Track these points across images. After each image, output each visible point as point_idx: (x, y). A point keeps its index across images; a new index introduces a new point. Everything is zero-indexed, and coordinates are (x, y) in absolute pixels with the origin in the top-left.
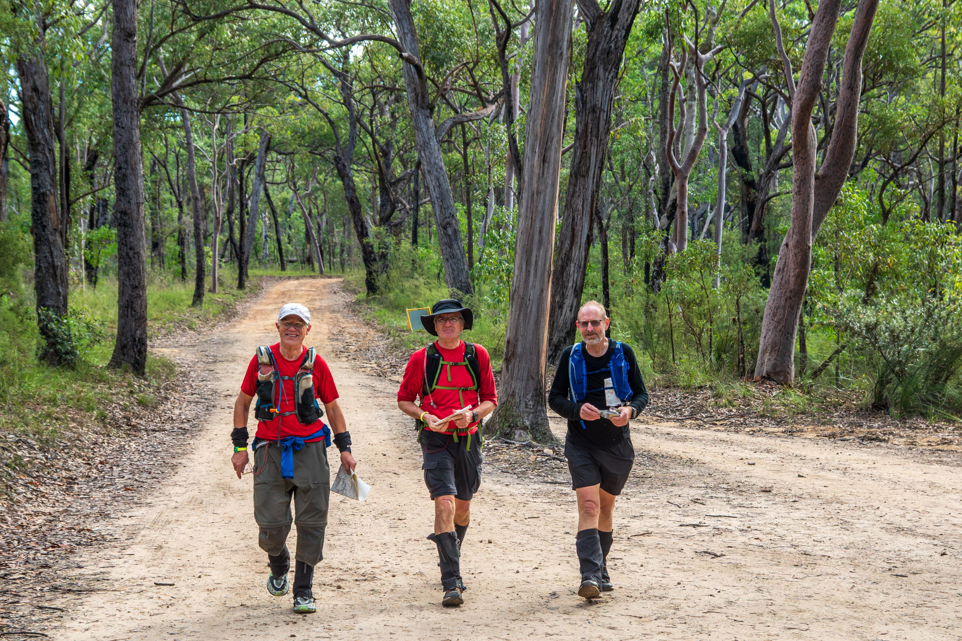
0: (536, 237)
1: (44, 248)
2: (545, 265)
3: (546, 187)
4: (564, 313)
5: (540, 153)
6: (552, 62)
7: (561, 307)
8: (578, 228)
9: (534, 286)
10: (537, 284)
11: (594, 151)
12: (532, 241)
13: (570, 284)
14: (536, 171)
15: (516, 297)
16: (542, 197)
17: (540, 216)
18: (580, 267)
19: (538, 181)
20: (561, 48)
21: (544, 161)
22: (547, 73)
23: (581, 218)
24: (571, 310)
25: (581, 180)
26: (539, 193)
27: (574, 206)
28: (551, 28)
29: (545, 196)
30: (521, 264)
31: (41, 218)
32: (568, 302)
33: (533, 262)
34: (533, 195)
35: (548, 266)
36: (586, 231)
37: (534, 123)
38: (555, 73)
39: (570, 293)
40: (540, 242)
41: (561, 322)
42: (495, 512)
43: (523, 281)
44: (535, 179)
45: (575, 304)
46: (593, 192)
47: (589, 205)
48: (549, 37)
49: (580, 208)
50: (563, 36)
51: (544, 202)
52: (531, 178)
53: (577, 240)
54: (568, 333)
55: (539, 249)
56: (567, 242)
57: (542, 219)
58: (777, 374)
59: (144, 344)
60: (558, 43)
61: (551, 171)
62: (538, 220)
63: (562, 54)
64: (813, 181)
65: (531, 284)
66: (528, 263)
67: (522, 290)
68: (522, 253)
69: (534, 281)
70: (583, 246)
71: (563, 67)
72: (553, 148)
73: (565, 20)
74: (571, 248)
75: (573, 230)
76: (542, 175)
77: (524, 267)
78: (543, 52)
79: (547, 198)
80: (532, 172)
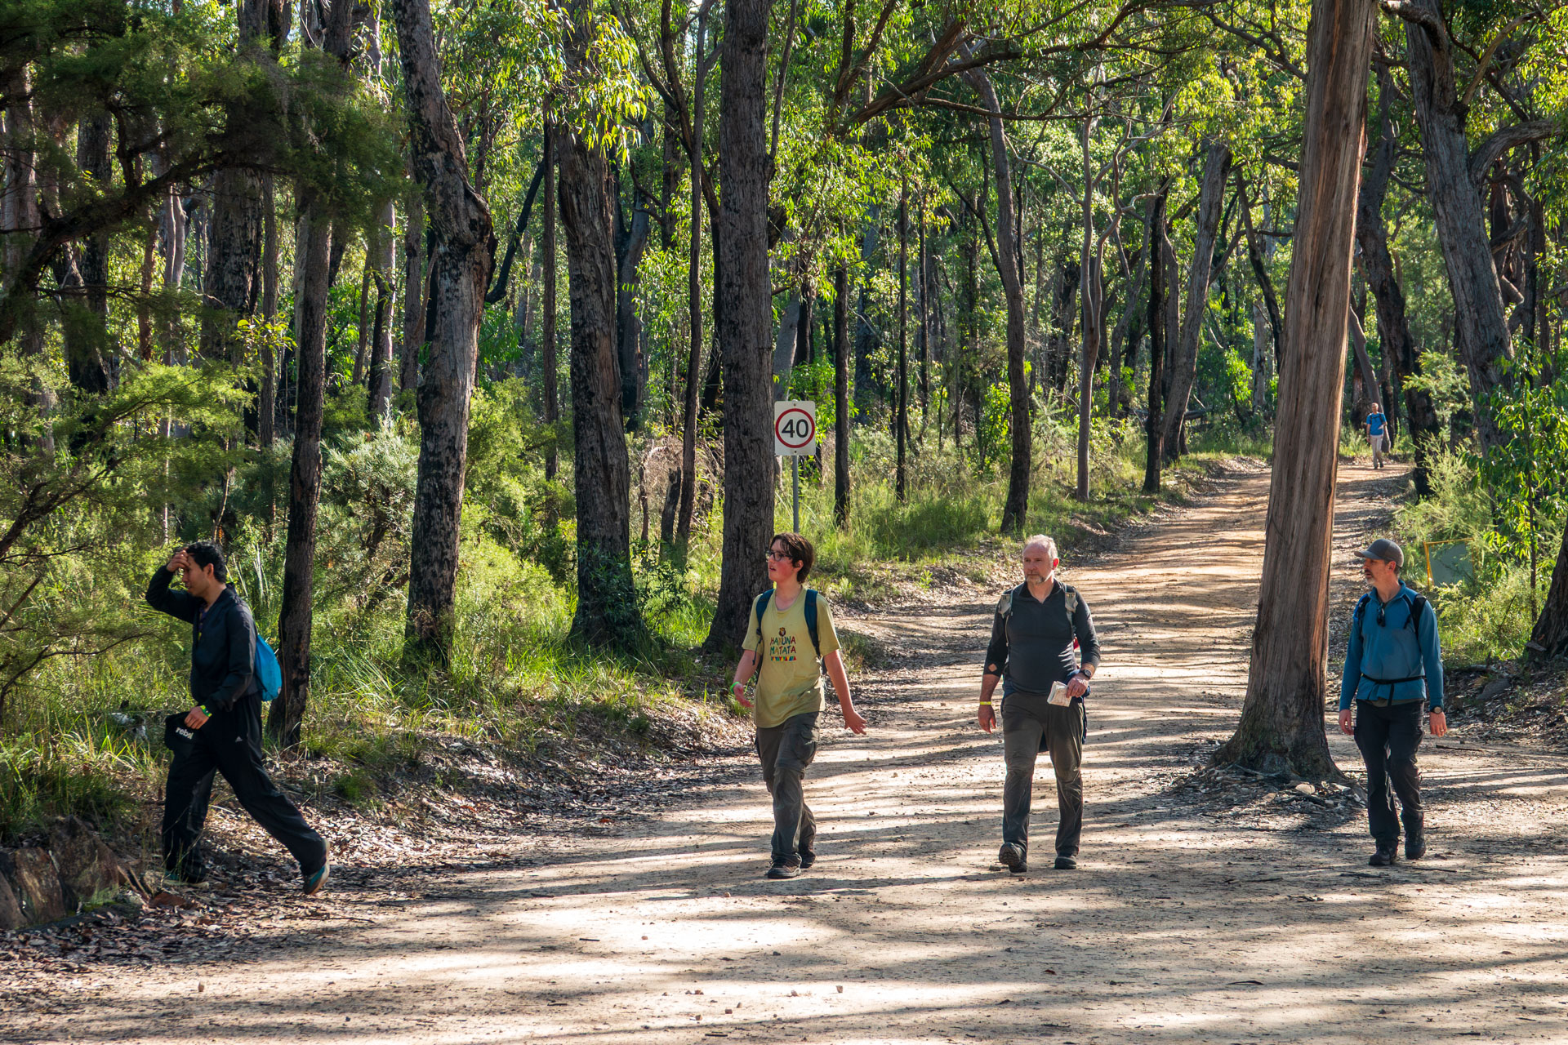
0: (1304, 433)
1: (589, 433)
2: (1319, 478)
3: (1321, 348)
5: (1312, 293)
6: (1331, 144)
9: (1299, 512)
10: (1306, 507)
12: (1297, 437)
14: (1305, 321)
16: (1314, 364)
17: (1310, 396)
19: (1308, 339)
20: (1347, 116)
21: (1317, 304)
22: (1323, 159)
26: (1308, 357)
28: (1329, 85)
29: (1318, 364)
31: (585, 380)
33: (1299, 474)
34: (1299, 362)
35: (1324, 478)
37: (1301, 241)
38: (1336, 158)
40: (1311, 439)
43: (1282, 504)
44: (1303, 334)
48: (1327, 99)
50: (1349, 97)
51: (1318, 373)
52: (1297, 334)
55: (1308, 452)
57: (1314, 402)
60: (1340, 109)
61: (1329, 322)
62: (1307, 403)
63: (1347, 126)
65: (1294, 510)
66: (1291, 474)
67: (1280, 520)
68: (1283, 456)
69: (1300, 504)
72: (1333, 283)
73: (1352, 72)
76: (1313, 329)
77: (1285, 480)
78: (1317, 124)
79: (1323, 366)
80: (1299, 323)
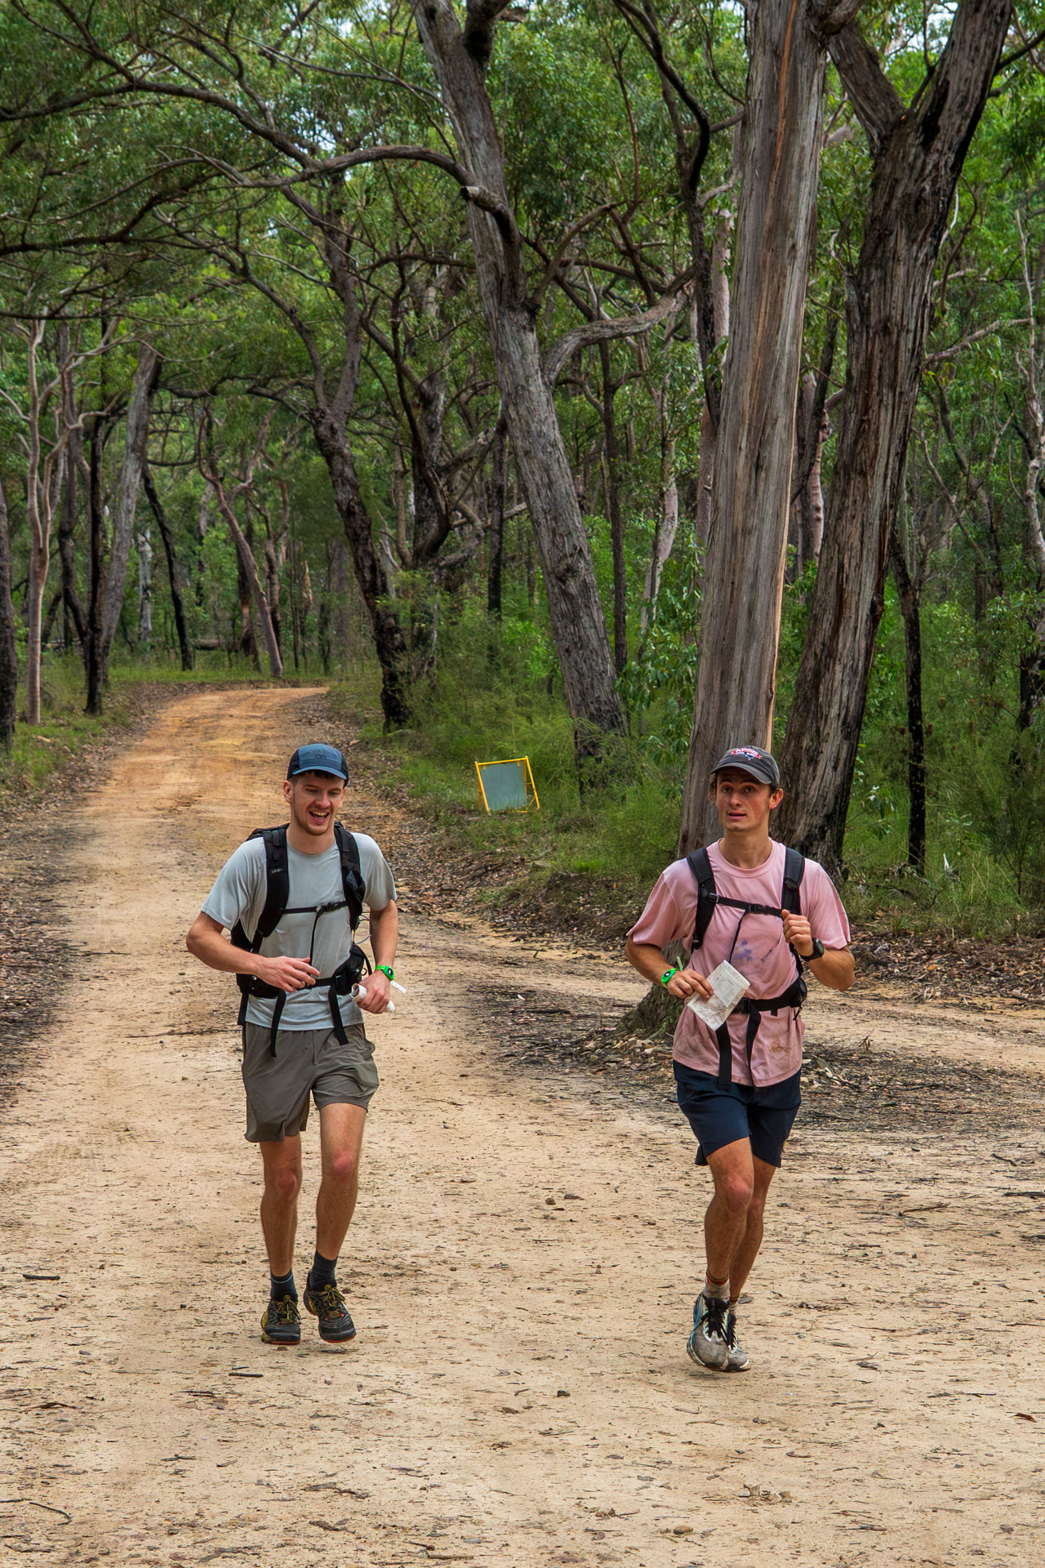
0: (742, 624)
2: (760, 678)
3: (762, 520)
4: (819, 773)
5: (751, 451)
6: (773, 265)
7: (813, 761)
8: (850, 587)
9: (737, 725)
10: (744, 717)
11: (885, 417)
12: (734, 630)
13: (834, 711)
14: (742, 486)
15: (699, 745)
16: (754, 540)
17: (751, 580)
18: (855, 673)
19: (746, 507)
20: (792, 236)
21: (758, 467)
22: (765, 286)
23: (858, 566)
24: (835, 768)
25: (856, 480)
26: (747, 532)
27: (842, 539)
28: (772, 193)
29: (759, 539)
30: (711, 678)
32: (829, 750)
33: (736, 675)
34: (735, 536)
35: (765, 681)
36: (868, 594)
37: (736, 388)
38: (780, 287)
39: (833, 730)
40: (751, 632)
42: (649, 1171)
43: (714, 711)
44: (739, 504)
45: (844, 755)
46: (884, 509)
47: (875, 538)
48: (769, 213)
49: (857, 543)
50: (797, 209)
51: (758, 550)
52: (731, 501)
53: (849, 613)
54: (828, 818)
55: (747, 649)
56: (828, 619)
57: (754, 586)
60: (786, 229)
61: (772, 488)
62: (745, 588)
63: (794, 247)
65: (731, 718)
66: (725, 675)
67: (711, 732)
68: (713, 654)
69: (737, 714)
70: (862, 627)
71: (797, 274)
72: (777, 440)
73: (800, 178)
74: (835, 631)
75: (840, 591)
76: (752, 496)
77: (717, 683)
78: (756, 244)
79: (766, 541)
80: (733, 490)
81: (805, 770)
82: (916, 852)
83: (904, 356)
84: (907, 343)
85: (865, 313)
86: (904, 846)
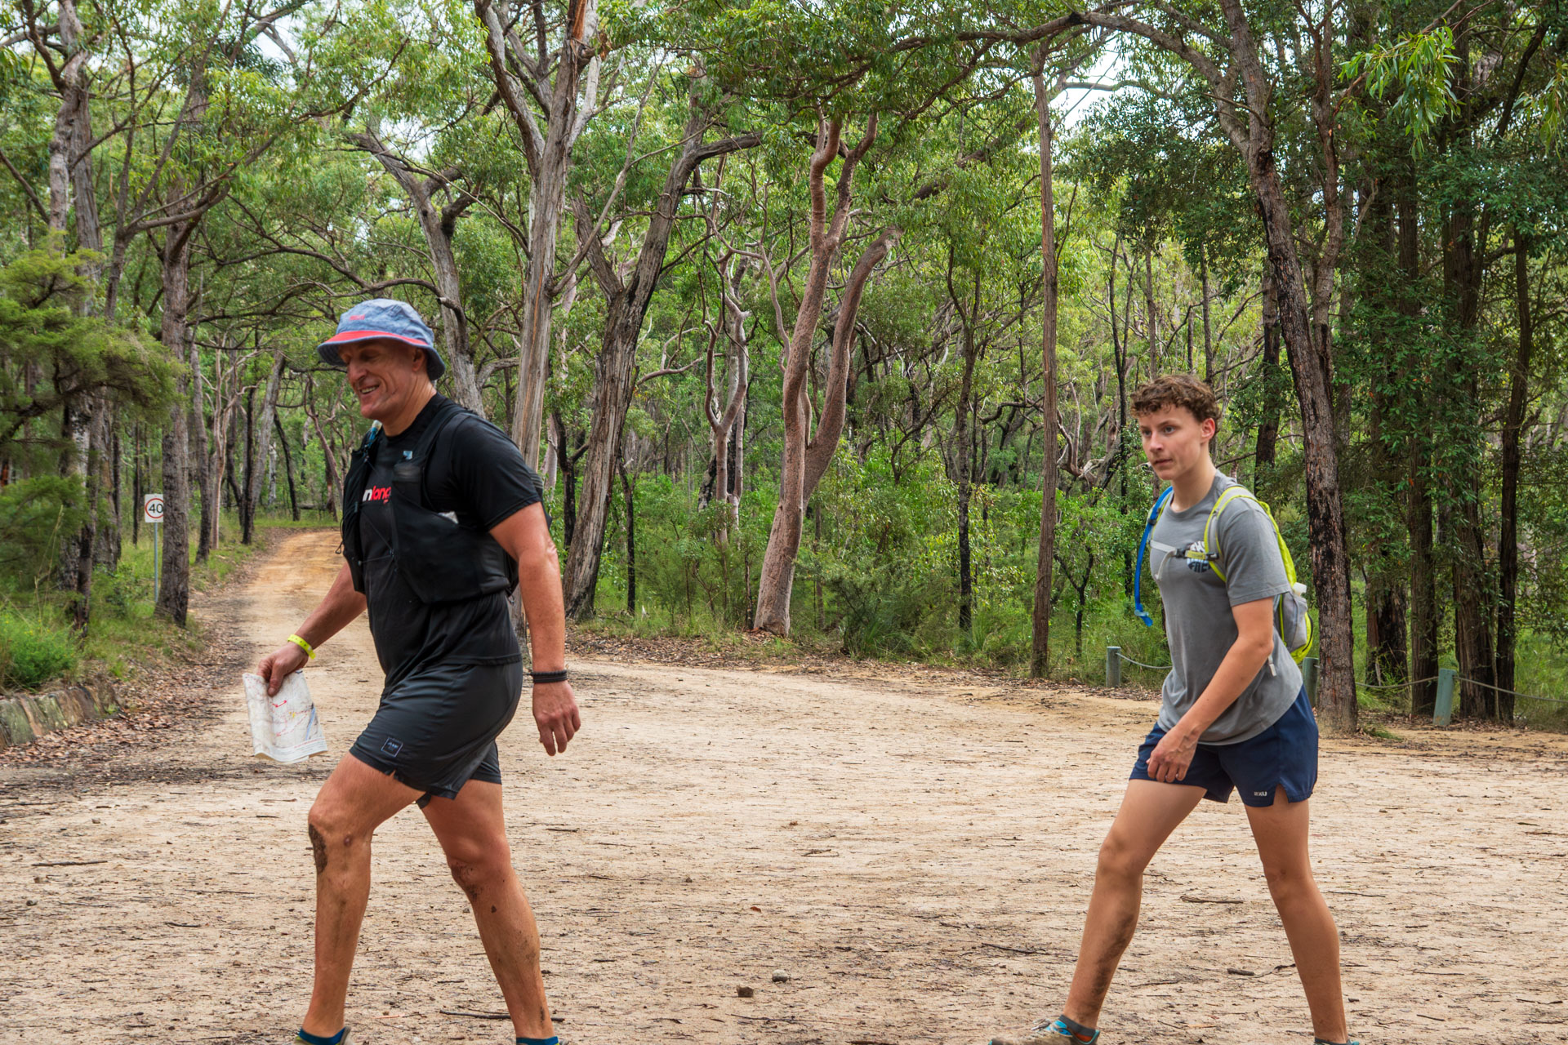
4: (583, 569)
7: (580, 564)
8: (597, 489)
11: (612, 418)
13: (589, 543)
18: (599, 526)
23: (600, 480)
24: (590, 567)
25: (600, 444)
27: (594, 469)
32: (587, 560)
36: (605, 493)
39: (589, 550)
41: (581, 578)
45: (594, 562)
47: (608, 468)
49: (600, 471)
53: (597, 501)
54: (587, 589)
56: (588, 502)
58: (773, 625)
59: (186, 597)
64: (803, 449)
70: (602, 507)
74: (590, 509)
75: (593, 491)
81: (577, 568)
82: (631, 606)
83: (620, 391)
84: (621, 386)
85: (604, 373)
86: (625, 603)
